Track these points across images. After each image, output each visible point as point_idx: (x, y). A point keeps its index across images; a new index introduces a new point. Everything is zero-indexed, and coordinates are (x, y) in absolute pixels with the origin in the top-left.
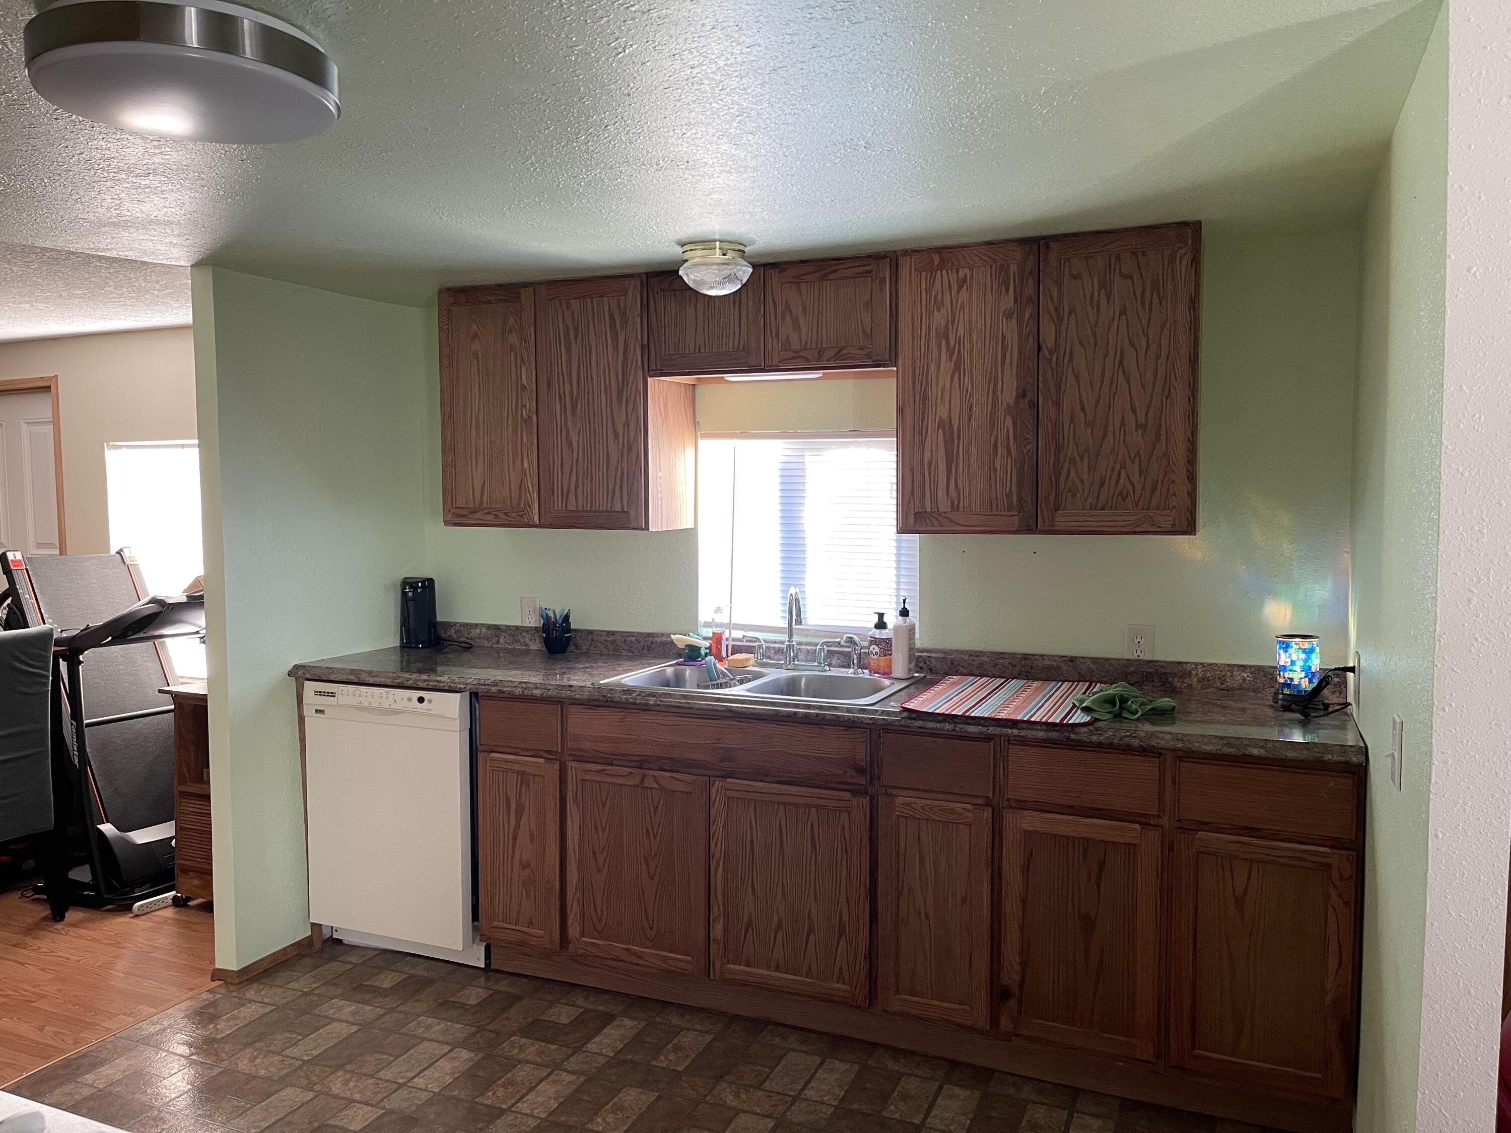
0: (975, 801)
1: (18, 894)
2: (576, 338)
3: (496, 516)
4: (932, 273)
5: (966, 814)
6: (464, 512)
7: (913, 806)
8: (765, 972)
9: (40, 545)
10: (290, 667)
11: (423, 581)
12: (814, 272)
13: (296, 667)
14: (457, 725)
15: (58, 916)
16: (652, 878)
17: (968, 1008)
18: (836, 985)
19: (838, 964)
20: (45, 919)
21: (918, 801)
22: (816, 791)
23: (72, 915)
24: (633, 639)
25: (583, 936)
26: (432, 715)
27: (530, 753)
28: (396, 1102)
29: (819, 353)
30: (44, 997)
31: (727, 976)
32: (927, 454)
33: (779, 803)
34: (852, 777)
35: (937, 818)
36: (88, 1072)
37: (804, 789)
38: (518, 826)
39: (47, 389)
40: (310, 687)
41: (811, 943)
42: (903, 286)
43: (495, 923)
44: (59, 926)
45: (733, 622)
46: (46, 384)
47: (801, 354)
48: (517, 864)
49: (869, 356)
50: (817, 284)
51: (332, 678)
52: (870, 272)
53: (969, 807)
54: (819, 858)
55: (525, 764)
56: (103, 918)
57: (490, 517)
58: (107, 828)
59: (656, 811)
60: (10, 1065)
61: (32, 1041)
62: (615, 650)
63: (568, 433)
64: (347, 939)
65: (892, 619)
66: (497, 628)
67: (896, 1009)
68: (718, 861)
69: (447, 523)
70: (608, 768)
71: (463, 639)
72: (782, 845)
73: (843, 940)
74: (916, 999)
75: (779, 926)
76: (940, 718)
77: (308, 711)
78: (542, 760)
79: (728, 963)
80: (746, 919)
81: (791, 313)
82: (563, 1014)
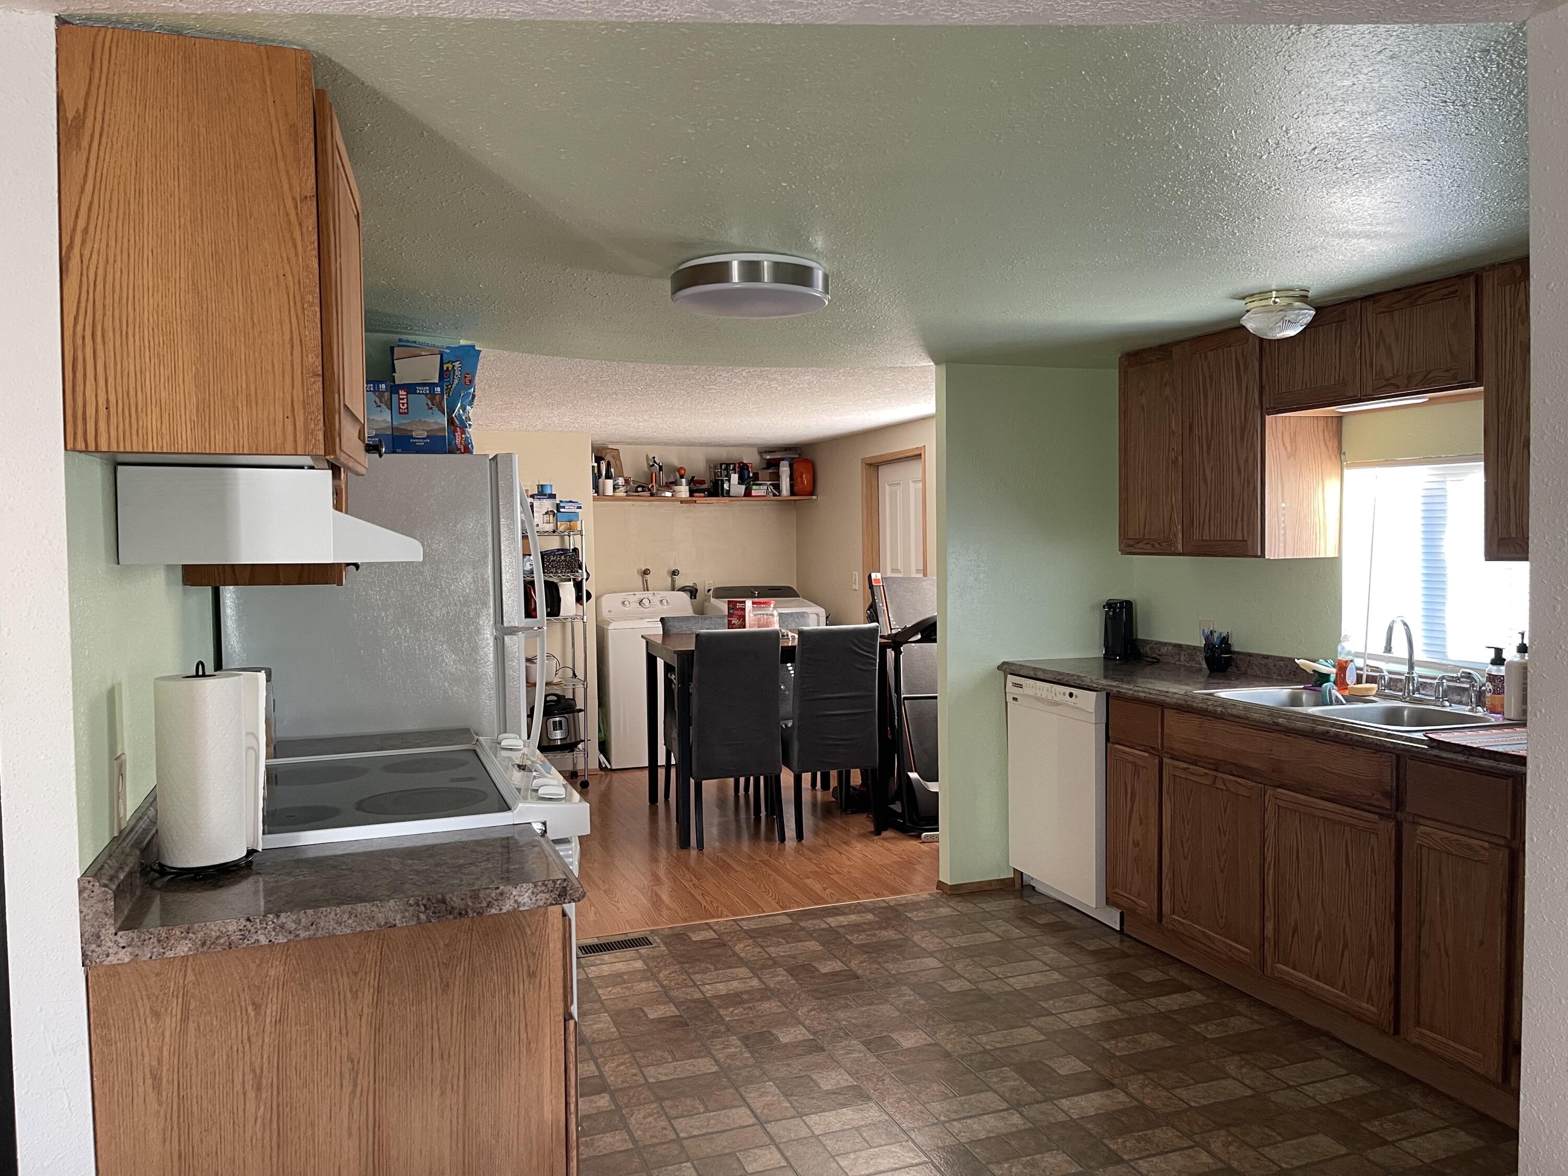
0: (1495, 840)
1: (865, 815)
2: (1211, 386)
3: (1153, 546)
4: (1515, 286)
5: (1483, 852)
6: (1132, 542)
7: (1433, 836)
8: (1308, 979)
9: (893, 570)
10: (1000, 662)
11: (1122, 603)
12: (1403, 300)
13: (1004, 663)
14: (1093, 719)
15: (878, 832)
16: (1222, 871)
17: (1481, 1056)
18: (1364, 1005)
19: (1368, 984)
20: (871, 832)
21: (1438, 832)
22: (1348, 809)
23: (886, 834)
24: (1282, 663)
25: (1174, 913)
26: (1077, 708)
27: (1142, 748)
28: (986, 987)
29: (1408, 378)
30: (838, 872)
31: (1277, 974)
32: (1513, 476)
33: (1320, 818)
34: (1377, 800)
35: (1454, 852)
36: (831, 916)
37: (1338, 806)
38: (1132, 811)
39: (919, 456)
40: (1010, 678)
41: (1346, 959)
42: (1487, 302)
43: (1116, 890)
44: (876, 838)
45: (1368, 651)
46: (917, 452)
47: (1391, 381)
48: (1131, 843)
49: (1454, 378)
50: (1408, 310)
51: (1021, 673)
52: (1456, 291)
53: (1487, 845)
54: (1352, 877)
55: (1135, 756)
56: (903, 839)
57: (1149, 546)
58: (913, 775)
59: (1225, 811)
60: (797, 902)
61: (816, 894)
62: (1267, 673)
63: (1204, 470)
64: (1039, 888)
65: (1511, 654)
66: (1179, 646)
67: (1416, 1041)
68: (1269, 864)
69: (1124, 552)
70: (1191, 767)
71: (1154, 655)
72: (1321, 858)
73: (1372, 960)
74: (1434, 1035)
75: (1319, 937)
76: (1458, 749)
77: (1009, 699)
78: (1146, 754)
79: (1278, 962)
80: (1293, 924)
81: (1384, 341)
82: (1150, 976)
